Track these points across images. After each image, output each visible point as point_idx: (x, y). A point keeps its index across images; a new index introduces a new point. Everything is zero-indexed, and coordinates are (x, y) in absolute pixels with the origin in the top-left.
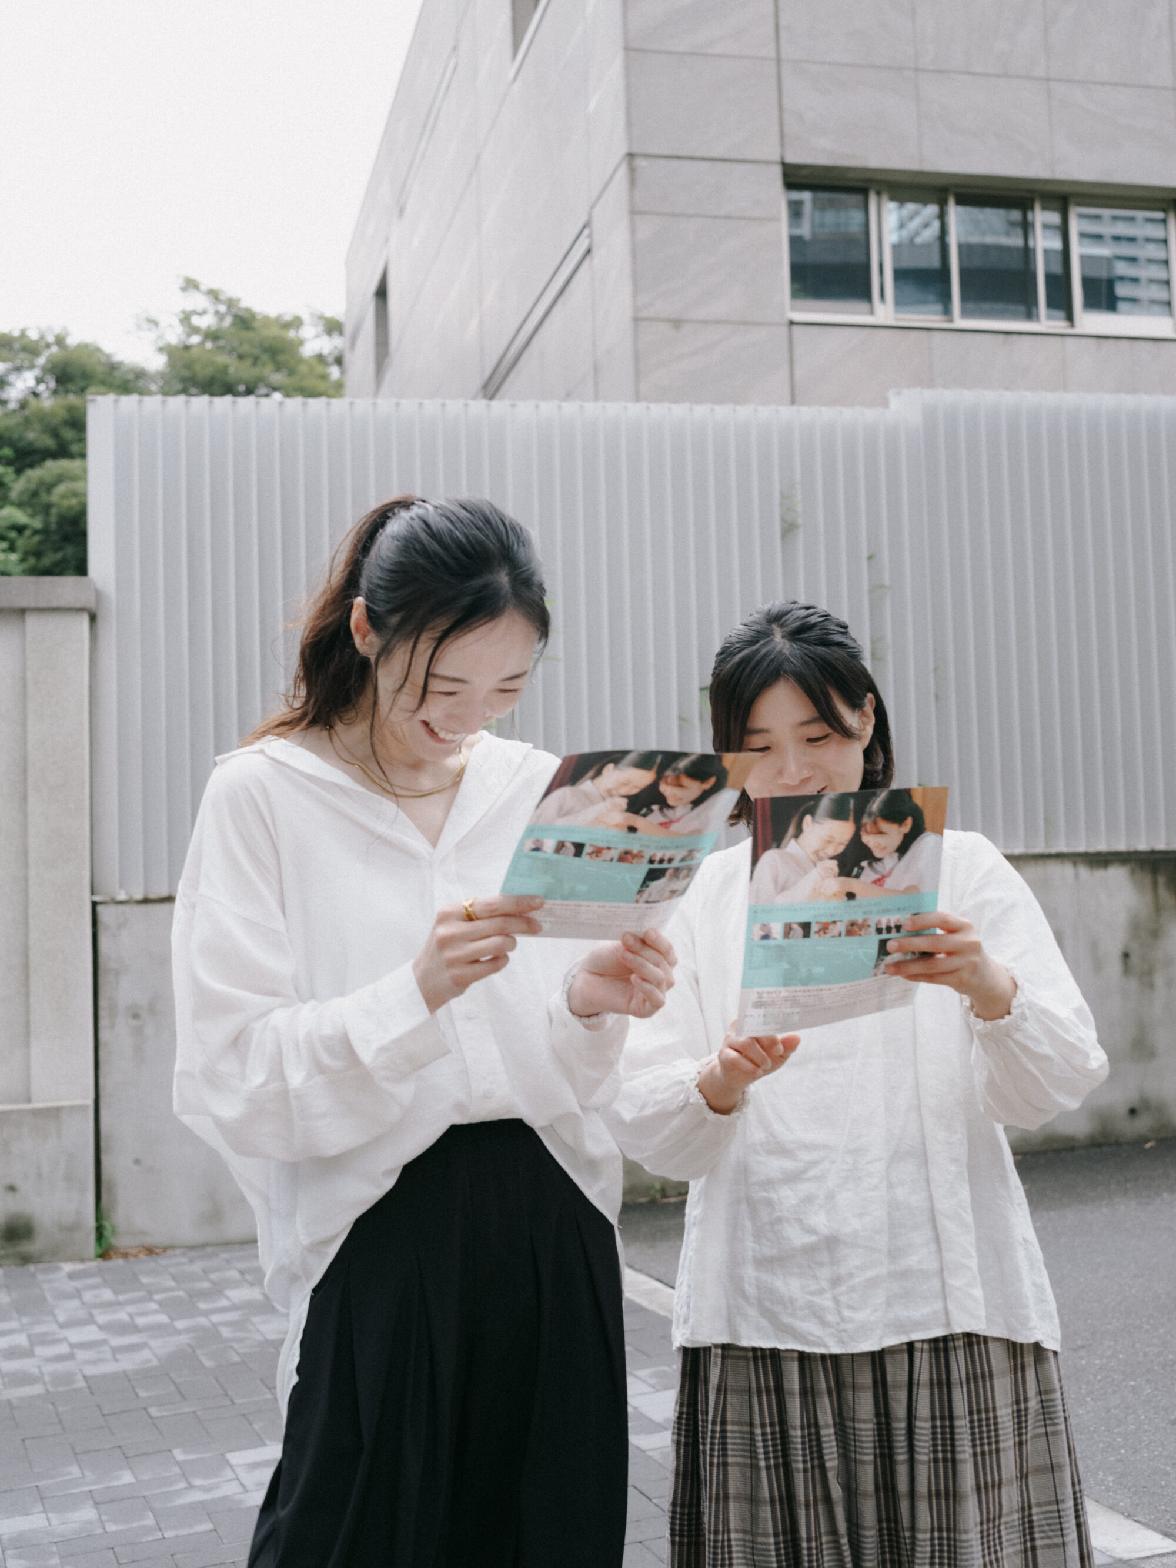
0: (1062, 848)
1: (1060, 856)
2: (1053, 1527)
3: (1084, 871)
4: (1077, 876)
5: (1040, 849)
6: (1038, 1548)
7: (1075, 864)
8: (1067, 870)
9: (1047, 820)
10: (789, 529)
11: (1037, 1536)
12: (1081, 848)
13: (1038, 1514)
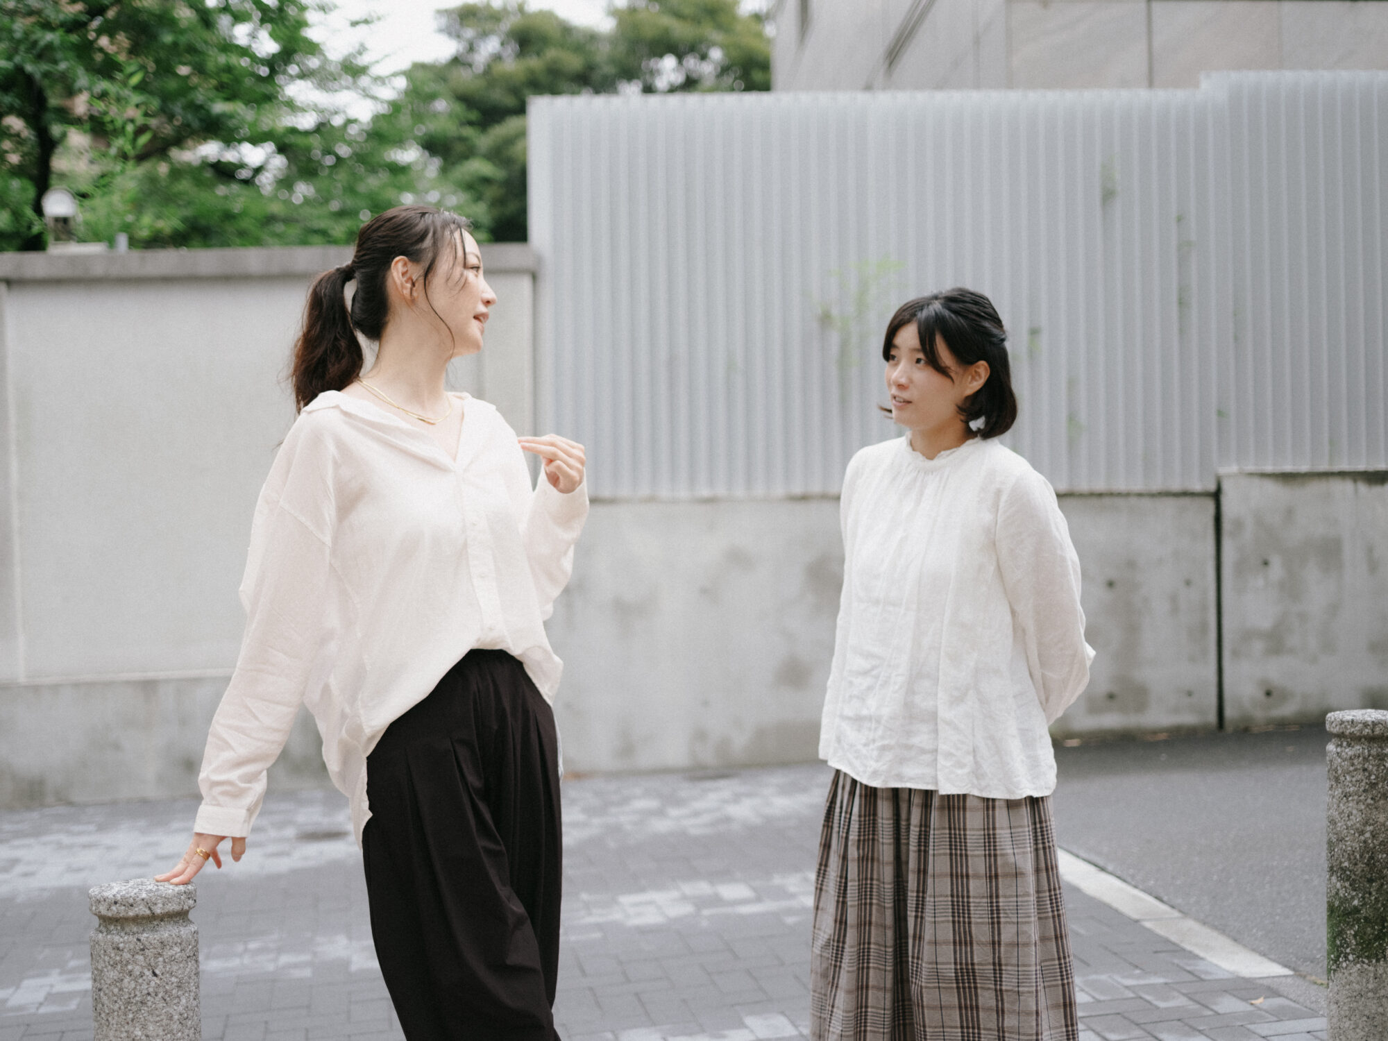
0: (1345, 467)
1: (1342, 474)
2: (1013, 911)
3: (1363, 488)
4: (1356, 491)
5: (1323, 467)
6: (1002, 923)
7: (1355, 481)
8: (1347, 486)
9: (1331, 442)
10: (1108, 195)
11: (1001, 915)
12: (1361, 467)
13: (1003, 902)
